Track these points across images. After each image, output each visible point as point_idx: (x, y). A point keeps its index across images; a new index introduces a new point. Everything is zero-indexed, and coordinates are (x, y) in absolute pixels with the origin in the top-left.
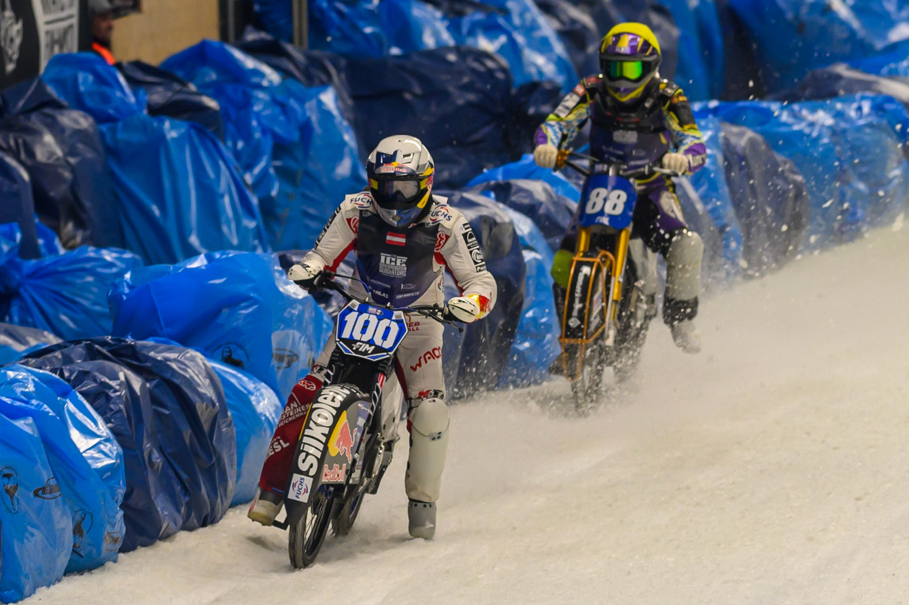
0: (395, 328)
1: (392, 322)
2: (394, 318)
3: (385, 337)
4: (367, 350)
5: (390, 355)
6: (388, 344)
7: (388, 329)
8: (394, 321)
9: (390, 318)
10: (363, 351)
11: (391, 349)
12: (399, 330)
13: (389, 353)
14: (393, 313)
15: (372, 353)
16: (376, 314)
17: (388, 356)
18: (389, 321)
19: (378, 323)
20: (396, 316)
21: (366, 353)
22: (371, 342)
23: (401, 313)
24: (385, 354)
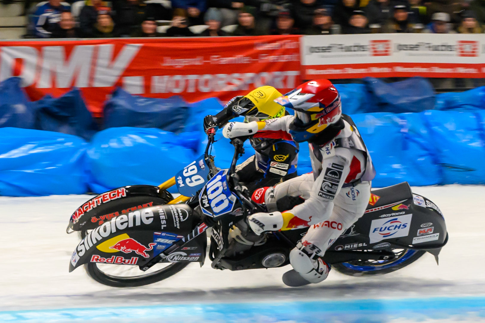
0: (226, 204)
1: (227, 200)
2: (229, 198)
3: (217, 205)
4: (205, 204)
5: (214, 217)
6: (216, 210)
7: (222, 201)
8: (228, 199)
9: (227, 196)
10: (204, 203)
11: (216, 214)
12: (227, 207)
13: (214, 215)
14: (231, 195)
15: (205, 208)
16: (223, 188)
17: (212, 216)
18: (226, 197)
19: (221, 194)
20: (231, 198)
21: (203, 205)
22: (210, 201)
23: (235, 198)
24: (212, 214)
